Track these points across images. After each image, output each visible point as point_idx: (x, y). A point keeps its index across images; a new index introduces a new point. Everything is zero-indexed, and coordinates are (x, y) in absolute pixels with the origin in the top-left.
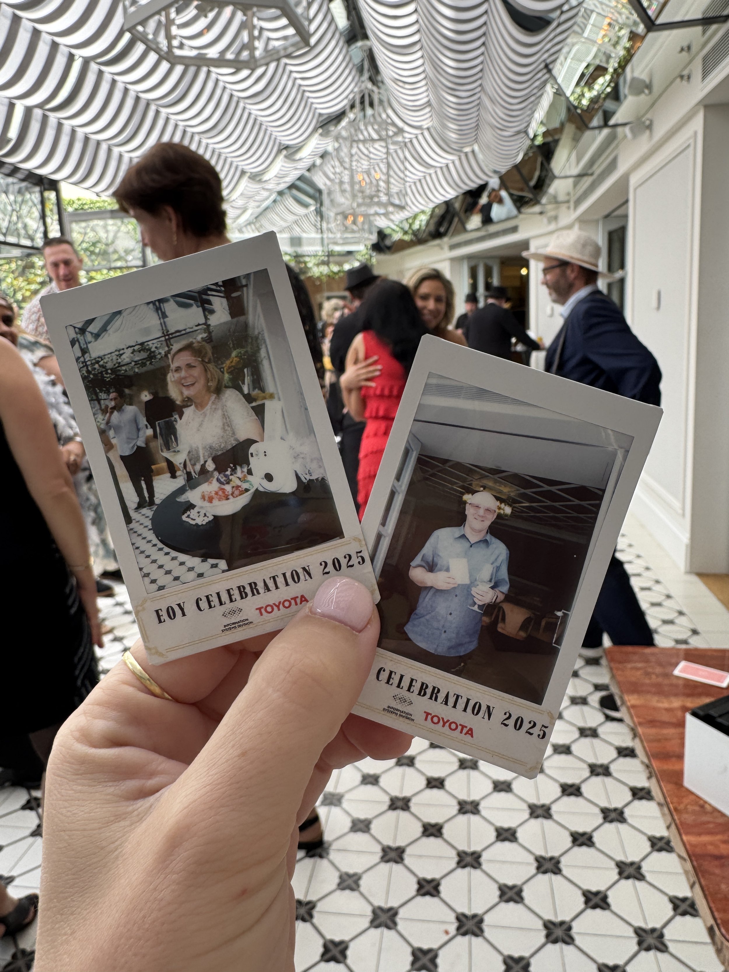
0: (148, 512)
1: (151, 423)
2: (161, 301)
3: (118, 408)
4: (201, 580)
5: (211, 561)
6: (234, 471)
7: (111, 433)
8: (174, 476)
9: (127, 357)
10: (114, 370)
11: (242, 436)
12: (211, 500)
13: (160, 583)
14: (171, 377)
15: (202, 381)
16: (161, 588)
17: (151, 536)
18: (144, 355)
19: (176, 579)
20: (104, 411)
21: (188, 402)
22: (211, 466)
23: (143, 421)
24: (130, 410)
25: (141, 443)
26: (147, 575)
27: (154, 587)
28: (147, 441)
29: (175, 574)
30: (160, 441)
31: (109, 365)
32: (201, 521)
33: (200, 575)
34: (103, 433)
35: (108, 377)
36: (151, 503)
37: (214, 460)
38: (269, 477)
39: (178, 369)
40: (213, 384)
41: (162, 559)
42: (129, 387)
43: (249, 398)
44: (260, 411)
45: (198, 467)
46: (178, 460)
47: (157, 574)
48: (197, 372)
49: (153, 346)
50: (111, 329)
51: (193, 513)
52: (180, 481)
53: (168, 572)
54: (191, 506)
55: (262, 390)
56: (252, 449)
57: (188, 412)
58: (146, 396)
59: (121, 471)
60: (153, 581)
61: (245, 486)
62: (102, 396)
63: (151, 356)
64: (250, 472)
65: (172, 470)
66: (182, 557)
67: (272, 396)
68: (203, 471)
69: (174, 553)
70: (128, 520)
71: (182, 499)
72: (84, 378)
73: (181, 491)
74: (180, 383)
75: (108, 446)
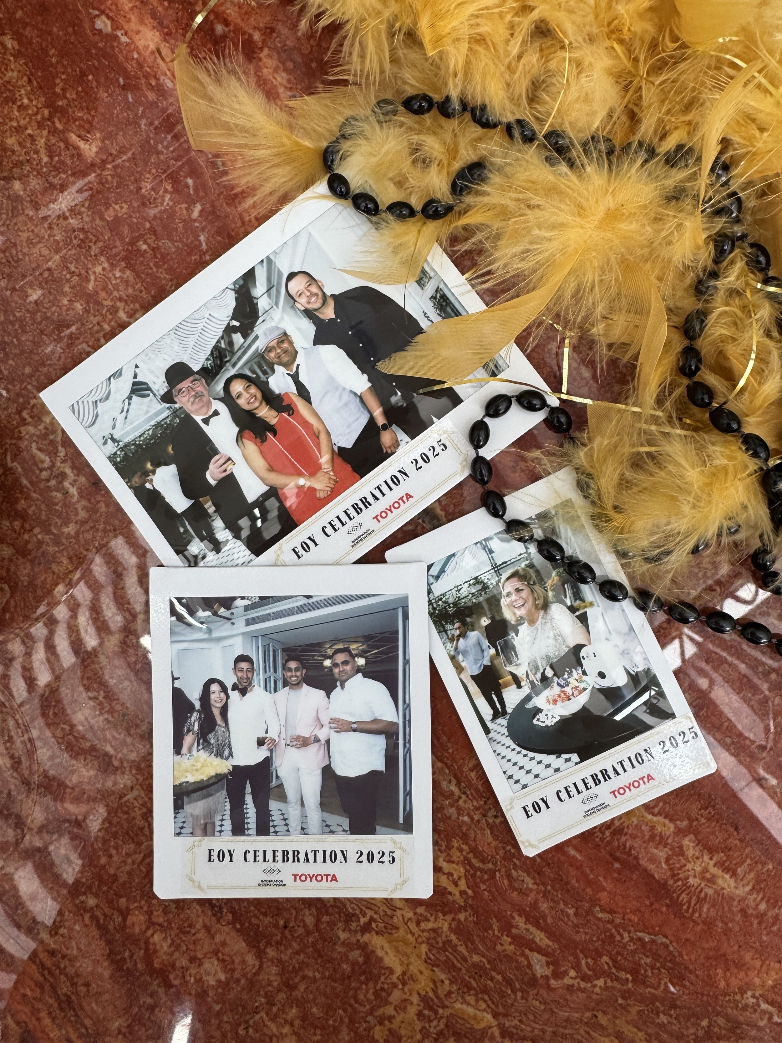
0: (503, 721)
1: (493, 643)
2: (486, 540)
3: (463, 635)
4: (559, 775)
5: (565, 756)
6: (570, 674)
7: (460, 658)
8: (519, 686)
9: (464, 592)
10: (455, 604)
11: (572, 643)
12: (555, 702)
13: (523, 782)
14: (504, 602)
15: (530, 601)
16: (525, 786)
17: (509, 742)
18: (479, 587)
19: (537, 776)
20: (452, 640)
21: (520, 621)
22: (549, 673)
23: (485, 643)
24: (474, 635)
25: (486, 662)
26: (510, 777)
27: (519, 786)
28: (492, 659)
29: (535, 772)
30: (502, 657)
31: (451, 600)
32: (550, 722)
33: (557, 770)
34: (453, 658)
35: (451, 610)
36: (504, 713)
37: (552, 667)
38: (602, 675)
39: (509, 594)
40: (540, 602)
41: (522, 761)
42: (470, 615)
43: (572, 609)
44: (583, 619)
45: (539, 676)
46: (520, 672)
47: (519, 775)
48: (524, 594)
49: (485, 578)
50: (448, 569)
51: (541, 716)
52: (526, 690)
53: (529, 772)
54: (538, 711)
55: (583, 600)
56: (583, 653)
57: (524, 629)
58: (485, 621)
59: (474, 688)
60: (517, 782)
61: (582, 686)
62: (449, 627)
63: (485, 587)
64: (584, 673)
65: (517, 682)
66: (539, 757)
67: (591, 604)
68: (544, 678)
69: (531, 754)
70: (487, 731)
71: (530, 705)
72: (431, 614)
73: (528, 698)
74: (511, 605)
75: (459, 669)
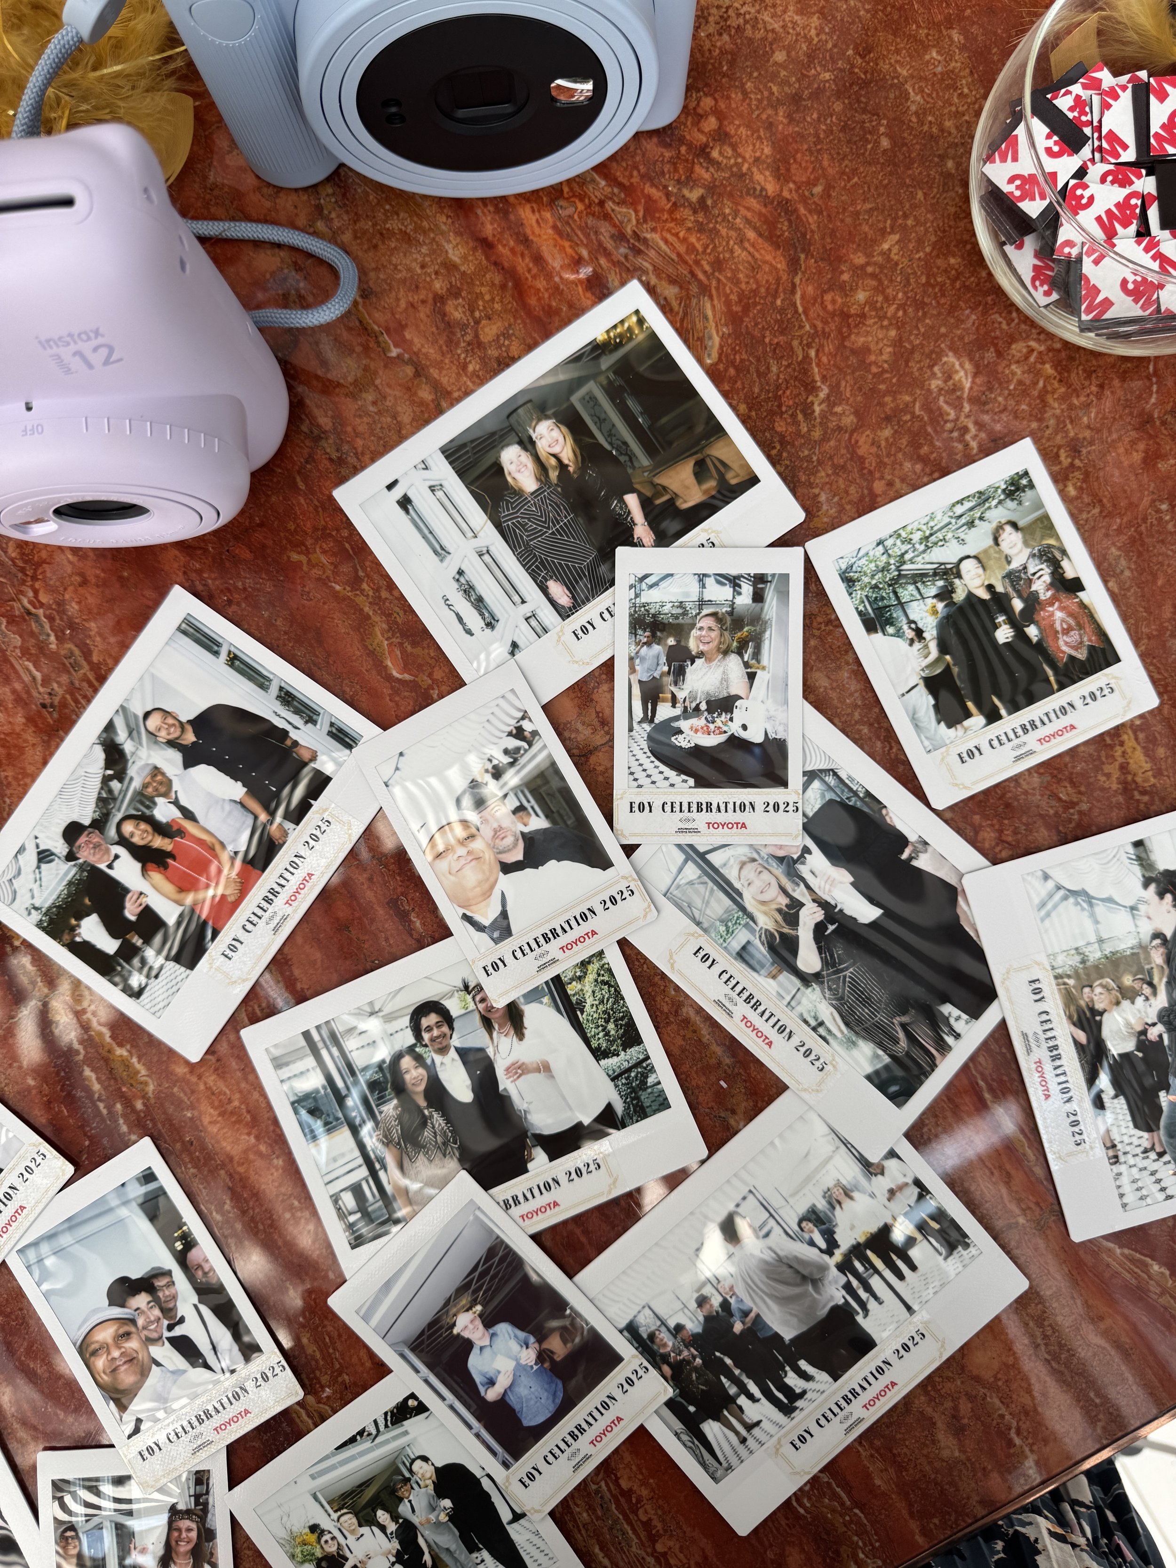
0: (647, 727)
1: (669, 662)
2: (705, 575)
3: (648, 644)
4: (671, 789)
5: (684, 777)
6: (720, 715)
7: (637, 661)
8: (674, 706)
9: (667, 609)
10: (654, 616)
11: (733, 692)
12: (696, 731)
13: (640, 782)
14: (694, 633)
15: (716, 643)
16: (640, 786)
17: (645, 745)
18: (680, 611)
19: (653, 783)
20: (637, 644)
21: (701, 655)
22: (703, 706)
23: (663, 659)
24: (657, 648)
25: (657, 675)
26: (632, 773)
27: (635, 784)
28: (662, 675)
29: (653, 778)
30: (671, 678)
31: (652, 611)
32: (685, 744)
33: (672, 785)
34: (631, 659)
35: (648, 620)
36: (652, 721)
37: (708, 703)
38: (744, 727)
39: (701, 629)
40: (723, 647)
41: (647, 764)
42: (662, 631)
43: (746, 665)
44: (751, 677)
45: (694, 705)
46: (681, 695)
47: (640, 775)
48: (714, 634)
49: (688, 606)
50: (663, 584)
51: (680, 737)
52: (678, 711)
53: (649, 776)
54: (680, 732)
55: (758, 662)
56: (738, 703)
57: (698, 662)
58: (671, 641)
59: (636, 691)
60: (636, 780)
61: (725, 728)
62: (640, 632)
63: (685, 613)
64: (731, 719)
65: (674, 700)
66: (663, 768)
67: (764, 668)
68: (697, 709)
69: (657, 763)
70: (631, 729)
71: (675, 724)
72: (631, 615)
73: (676, 718)
74: (699, 639)
75: (632, 670)
